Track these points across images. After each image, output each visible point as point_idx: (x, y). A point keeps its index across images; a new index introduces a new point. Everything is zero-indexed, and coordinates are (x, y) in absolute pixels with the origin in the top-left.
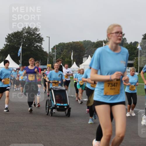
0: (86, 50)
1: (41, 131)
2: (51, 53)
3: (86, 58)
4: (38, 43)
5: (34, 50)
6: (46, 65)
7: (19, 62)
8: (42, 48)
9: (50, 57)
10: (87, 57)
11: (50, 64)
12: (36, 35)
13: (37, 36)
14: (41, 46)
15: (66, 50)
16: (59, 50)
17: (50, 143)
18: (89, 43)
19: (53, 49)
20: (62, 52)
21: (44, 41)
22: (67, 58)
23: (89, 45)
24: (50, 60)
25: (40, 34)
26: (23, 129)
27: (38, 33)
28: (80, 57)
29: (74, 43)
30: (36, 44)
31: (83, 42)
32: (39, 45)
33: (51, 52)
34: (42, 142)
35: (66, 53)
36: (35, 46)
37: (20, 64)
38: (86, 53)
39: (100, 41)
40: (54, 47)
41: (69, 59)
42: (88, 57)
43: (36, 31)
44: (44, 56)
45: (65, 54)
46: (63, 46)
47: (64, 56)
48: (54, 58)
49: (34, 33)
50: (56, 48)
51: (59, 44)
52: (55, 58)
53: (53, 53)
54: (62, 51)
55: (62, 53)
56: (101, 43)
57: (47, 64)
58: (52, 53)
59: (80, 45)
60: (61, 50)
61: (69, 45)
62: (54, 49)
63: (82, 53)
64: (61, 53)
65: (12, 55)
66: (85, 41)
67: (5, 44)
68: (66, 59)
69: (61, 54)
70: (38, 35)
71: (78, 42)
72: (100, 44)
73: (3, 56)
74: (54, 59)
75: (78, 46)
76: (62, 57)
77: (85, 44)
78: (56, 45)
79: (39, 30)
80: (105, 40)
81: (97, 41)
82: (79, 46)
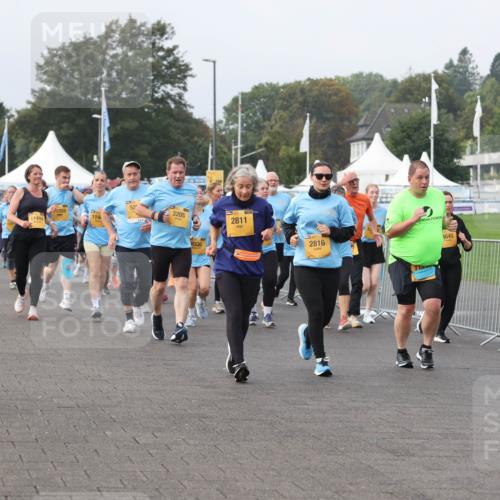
0: (364, 110)
1: (184, 440)
2: (222, 126)
3: (365, 146)
4: (169, 86)
5: (153, 114)
6: (205, 174)
7: (95, 163)
8: (185, 105)
9: (218, 143)
10: (369, 140)
11: (217, 169)
12: (161, 54)
13: (164, 58)
14: (180, 96)
15: (282, 112)
16: (255, 114)
17: (218, 490)
18: (376, 82)
19: (230, 110)
20: (264, 120)
21: (192, 76)
22: (287, 145)
23: (377, 93)
24: (217, 154)
25: (175, 47)
26: (108, 433)
27: (171, 47)
28: (340, 143)
29: (314, 83)
30: (163, 88)
31: (352, 82)
32: (173, 93)
33: (221, 122)
34: (185, 483)
35: (281, 127)
36: (156, 95)
37: (98, 169)
38: (361, 122)
39: (418, 76)
40: (235, 100)
41: (294, 148)
42: (372, 139)
43: (162, 35)
44: (196, 139)
45: (280, 130)
46: (270, 97)
47: (274, 138)
48: (236, 143)
49: (154, 44)
50: (242, 106)
51: (256, 88)
52: (239, 146)
53: (231, 127)
54: (267, 117)
55: (266, 123)
56: (424, 85)
57: (209, 171)
58: (227, 124)
59: (339, 91)
60: (263, 114)
61: (294, 94)
62: (236, 111)
63: (346, 123)
64: (262, 124)
65: (63, 132)
66: (359, 76)
67: (33, 91)
68: (284, 147)
69: (263, 128)
70: (170, 52)
71: (331, 80)
72: (419, 88)
73: (26, 139)
74: (236, 150)
75: (330, 96)
76: (268, 141)
77: (357, 86)
78: (243, 94)
79: (173, 33)
80: (440, 72)
81: (407, 76)
82: (336, 94)
